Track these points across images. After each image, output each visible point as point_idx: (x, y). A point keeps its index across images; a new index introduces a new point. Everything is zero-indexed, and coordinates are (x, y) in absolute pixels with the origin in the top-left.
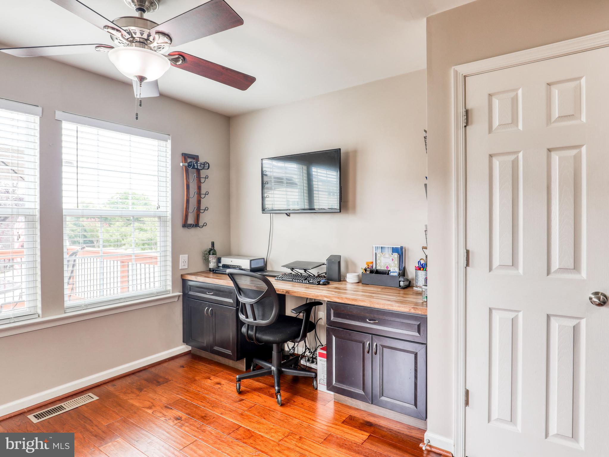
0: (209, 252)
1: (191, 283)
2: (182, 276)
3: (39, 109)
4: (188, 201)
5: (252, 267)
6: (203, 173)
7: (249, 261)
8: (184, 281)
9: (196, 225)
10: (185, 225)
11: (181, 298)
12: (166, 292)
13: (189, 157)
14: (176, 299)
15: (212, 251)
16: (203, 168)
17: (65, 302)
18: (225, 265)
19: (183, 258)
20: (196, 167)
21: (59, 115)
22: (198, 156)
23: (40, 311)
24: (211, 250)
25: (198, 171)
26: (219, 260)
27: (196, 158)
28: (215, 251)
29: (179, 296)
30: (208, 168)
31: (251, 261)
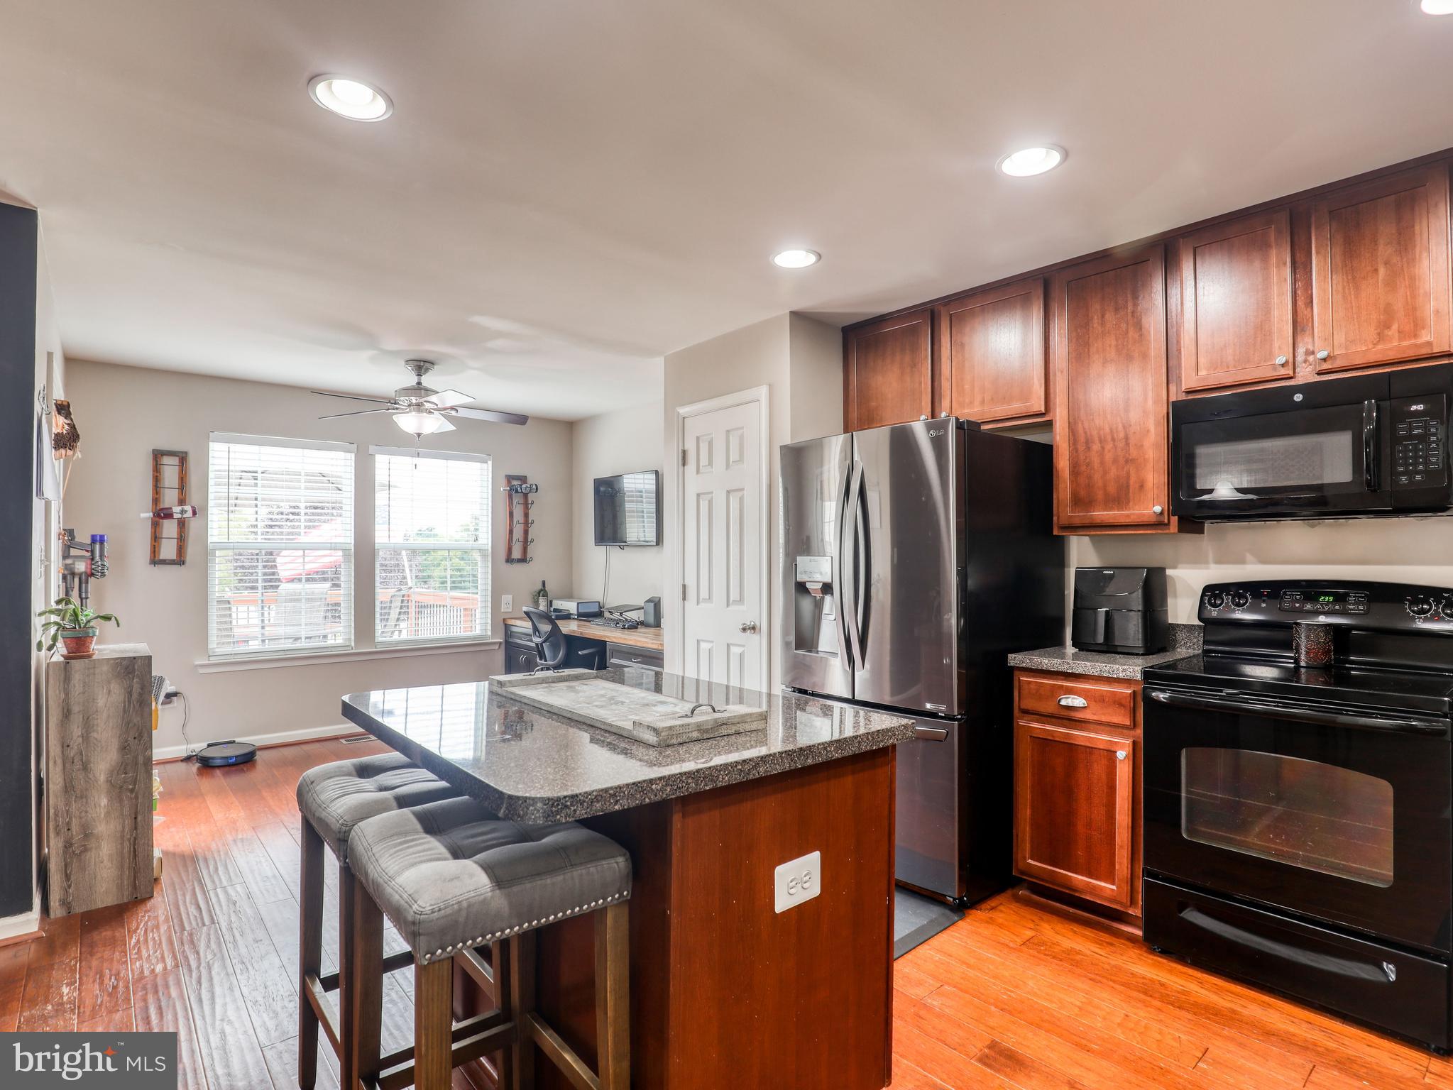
0: (539, 593)
1: (515, 629)
2: (504, 620)
3: (355, 446)
4: (511, 532)
5: (580, 611)
6: (531, 497)
7: (576, 604)
8: (507, 627)
9: (523, 560)
10: (509, 560)
11: (503, 646)
12: (485, 637)
13: (513, 479)
14: (497, 647)
15: (543, 592)
16: (530, 492)
17: (376, 638)
18: (556, 609)
19: (506, 600)
20: (520, 491)
21: (372, 449)
22: (526, 477)
23: (353, 644)
24: (542, 590)
25: (526, 496)
26: (551, 604)
27: (523, 479)
28: (545, 591)
29: (500, 643)
30: (536, 491)
31: (578, 604)
